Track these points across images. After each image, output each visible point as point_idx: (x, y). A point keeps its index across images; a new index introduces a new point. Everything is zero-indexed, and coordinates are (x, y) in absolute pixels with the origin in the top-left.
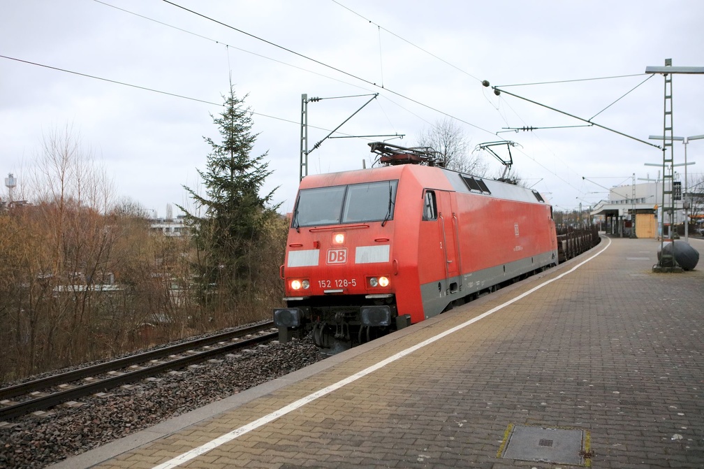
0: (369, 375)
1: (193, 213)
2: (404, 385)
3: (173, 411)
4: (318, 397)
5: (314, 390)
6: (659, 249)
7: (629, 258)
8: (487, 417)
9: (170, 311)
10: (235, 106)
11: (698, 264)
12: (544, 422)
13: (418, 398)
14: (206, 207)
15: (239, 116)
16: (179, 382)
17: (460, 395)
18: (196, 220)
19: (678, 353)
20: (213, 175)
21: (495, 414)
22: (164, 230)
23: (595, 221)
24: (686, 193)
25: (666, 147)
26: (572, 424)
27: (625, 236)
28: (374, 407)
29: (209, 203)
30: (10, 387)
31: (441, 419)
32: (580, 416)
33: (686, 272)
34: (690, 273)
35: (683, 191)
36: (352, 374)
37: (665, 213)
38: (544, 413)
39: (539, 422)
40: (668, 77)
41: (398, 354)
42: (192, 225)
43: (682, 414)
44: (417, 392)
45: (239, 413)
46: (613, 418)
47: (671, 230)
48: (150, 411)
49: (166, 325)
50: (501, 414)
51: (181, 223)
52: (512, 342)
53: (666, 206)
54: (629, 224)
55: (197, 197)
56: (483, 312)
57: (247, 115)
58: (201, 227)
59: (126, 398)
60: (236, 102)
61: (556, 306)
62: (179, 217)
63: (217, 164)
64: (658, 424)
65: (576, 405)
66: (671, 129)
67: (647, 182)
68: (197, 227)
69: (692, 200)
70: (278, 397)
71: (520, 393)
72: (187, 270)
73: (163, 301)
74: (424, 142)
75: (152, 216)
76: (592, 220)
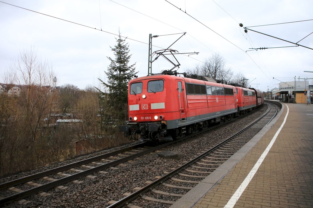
1: (102, 90)
14: (108, 88)
15: (123, 47)
18: (104, 94)
20: (111, 73)
29: (110, 86)
55: (104, 84)
57: (127, 47)
60: (122, 41)
63: (114, 69)
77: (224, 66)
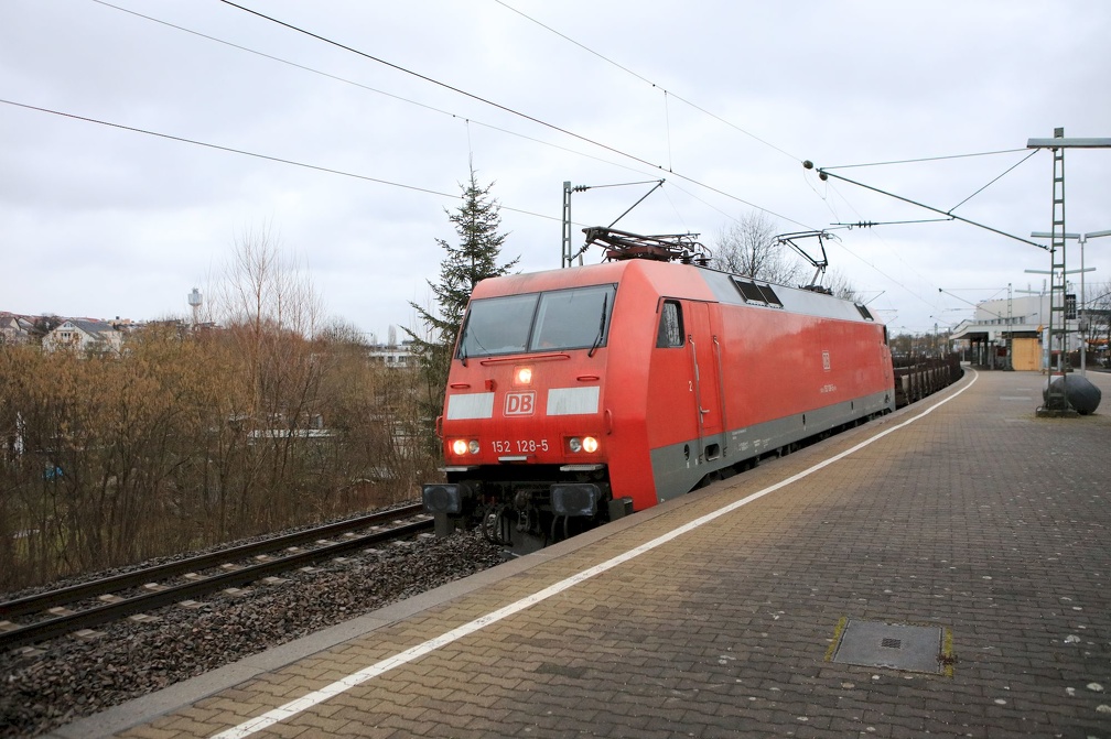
0: (653, 549)
1: (423, 337)
2: (700, 564)
3: (399, 593)
4: (586, 577)
5: (581, 568)
6: (1045, 385)
7: (1002, 398)
8: (811, 608)
9: (394, 464)
10: (477, 199)
11: (1099, 406)
12: (890, 616)
13: (718, 582)
14: (439, 330)
15: (482, 212)
16: (406, 555)
17: (774, 577)
18: (427, 346)
19: (1073, 525)
20: (449, 287)
21: (822, 603)
22: (386, 360)
23: (955, 348)
24: (1083, 310)
25: (1055, 248)
26: (927, 619)
27: (998, 367)
28: (660, 592)
29: (443, 325)
30: (196, 557)
31: (750, 609)
32: (937, 608)
33: (1083, 417)
34: (1089, 418)
35: (1079, 307)
36: (631, 548)
37: (1054, 336)
38: (889, 604)
39: (881, 616)
40: (1059, 153)
41: (692, 523)
42: (422, 353)
43: (1080, 609)
44: (718, 574)
45: (484, 596)
46: (983, 611)
47: (1062, 360)
48: (369, 591)
49: (389, 482)
50: (831, 604)
51: (407, 350)
52: (844, 508)
53: (1055, 327)
54: (1002, 351)
55: (428, 317)
56: (805, 469)
57: (492, 210)
58: (433, 356)
59: (340, 574)
60: (479, 192)
61: (904, 461)
62: (405, 343)
63: (454, 274)
64: (1046, 622)
65: (931, 594)
66: (1063, 223)
67: (1027, 295)
68: (428, 355)
69: (1091, 319)
70: (534, 576)
71: (856, 577)
72: (415, 410)
73: (386, 451)
74: (726, 243)
75: (370, 342)
76: (951, 346)
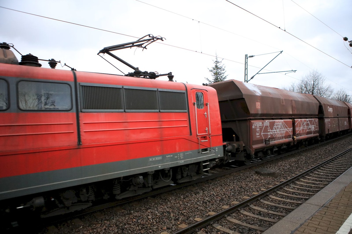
10: (218, 64)
15: (220, 68)
77: (323, 84)
